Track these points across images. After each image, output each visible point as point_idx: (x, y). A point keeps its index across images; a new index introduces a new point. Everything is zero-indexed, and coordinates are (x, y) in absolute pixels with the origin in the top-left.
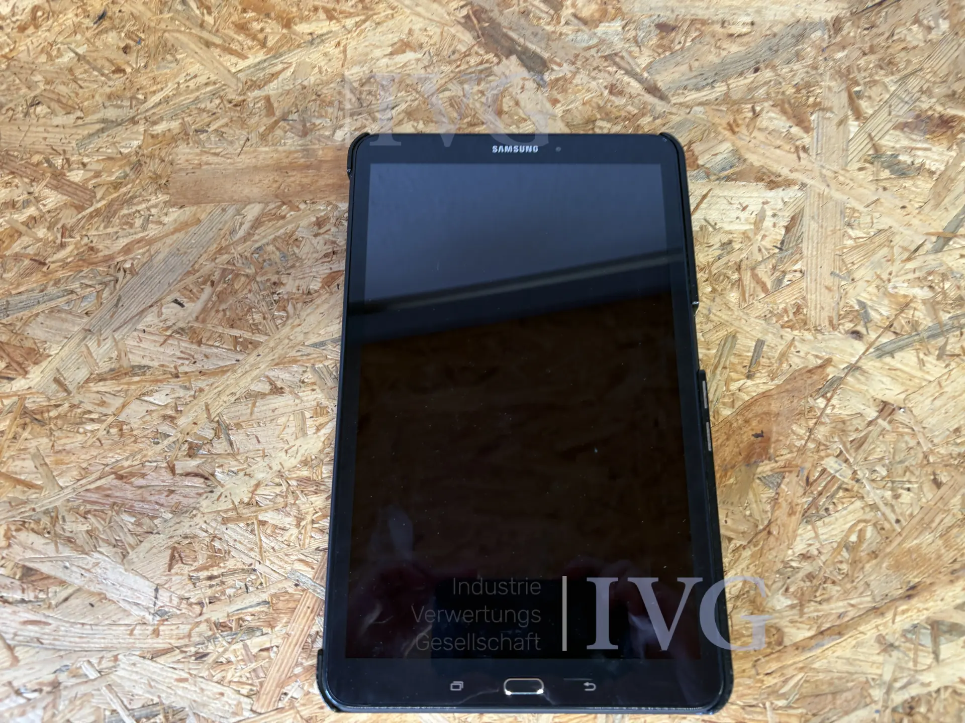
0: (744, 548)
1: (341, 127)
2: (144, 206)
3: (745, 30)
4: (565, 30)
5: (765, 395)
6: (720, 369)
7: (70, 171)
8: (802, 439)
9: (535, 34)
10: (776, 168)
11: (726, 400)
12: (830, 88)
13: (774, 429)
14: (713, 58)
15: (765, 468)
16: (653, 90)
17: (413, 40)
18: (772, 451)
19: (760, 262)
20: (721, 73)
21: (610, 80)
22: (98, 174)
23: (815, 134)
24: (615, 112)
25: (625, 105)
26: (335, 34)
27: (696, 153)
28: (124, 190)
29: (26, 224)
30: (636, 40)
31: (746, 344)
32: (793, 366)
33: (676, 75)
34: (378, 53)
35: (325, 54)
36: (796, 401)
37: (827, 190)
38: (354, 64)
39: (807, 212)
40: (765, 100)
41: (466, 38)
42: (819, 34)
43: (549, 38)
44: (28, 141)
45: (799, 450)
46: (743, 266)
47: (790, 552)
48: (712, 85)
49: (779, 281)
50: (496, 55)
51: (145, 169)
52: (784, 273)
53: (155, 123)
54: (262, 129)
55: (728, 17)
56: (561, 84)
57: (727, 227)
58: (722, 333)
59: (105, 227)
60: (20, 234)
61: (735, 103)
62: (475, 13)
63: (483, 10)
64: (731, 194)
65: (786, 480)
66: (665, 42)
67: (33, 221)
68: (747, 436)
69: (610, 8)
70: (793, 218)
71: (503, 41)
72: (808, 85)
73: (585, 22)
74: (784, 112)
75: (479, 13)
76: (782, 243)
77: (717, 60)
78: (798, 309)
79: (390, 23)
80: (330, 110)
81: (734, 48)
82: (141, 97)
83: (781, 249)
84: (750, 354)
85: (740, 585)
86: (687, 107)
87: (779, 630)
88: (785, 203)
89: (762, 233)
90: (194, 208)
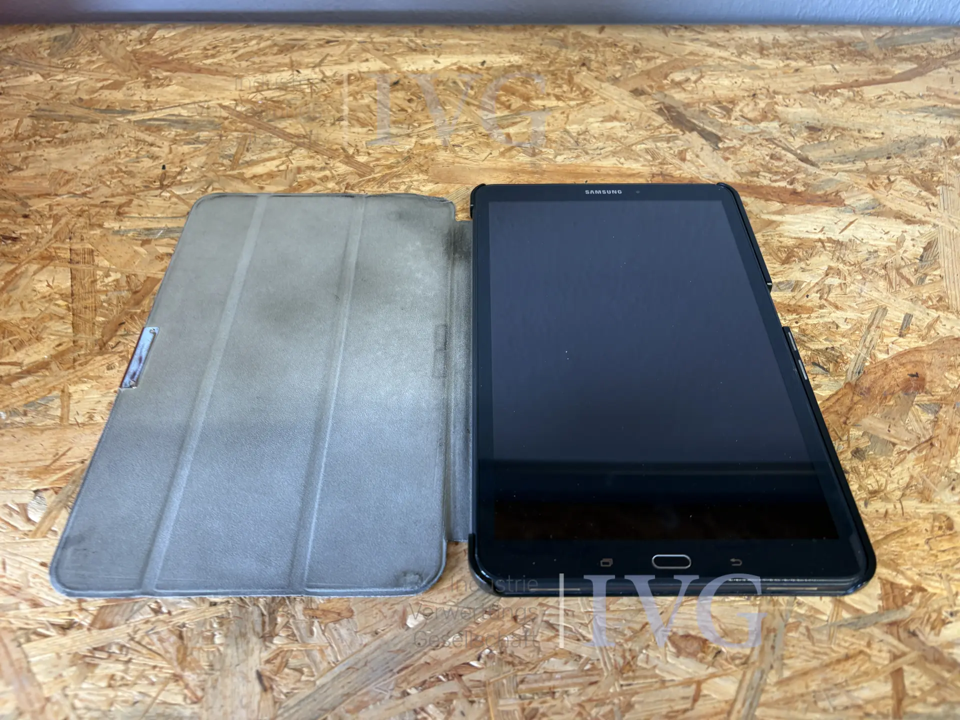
0: (909, 452)
1: (560, 155)
2: (408, 179)
3: (877, 136)
4: (735, 123)
5: (917, 350)
6: (873, 328)
7: (358, 155)
8: (954, 383)
9: (712, 123)
10: (911, 212)
11: (881, 348)
12: (949, 174)
13: (928, 373)
14: (852, 147)
15: (921, 398)
16: (805, 160)
17: (619, 116)
18: (927, 387)
19: (904, 267)
20: (860, 156)
21: (770, 152)
22: (378, 159)
23: (941, 197)
24: (775, 169)
25: (783, 166)
26: (562, 108)
27: (843, 197)
28: (395, 170)
29: (321, 179)
30: (790, 133)
31: (896, 316)
32: (941, 334)
33: (824, 154)
34: (591, 120)
35: (553, 117)
36: (945, 358)
37: (955, 230)
38: (574, 123)
39: (941, 240)
40: (897, 174)
41: (659, 120)
42: (937, 144)
43: (722, 125)
44: (331, 138)
45: (953, 390)
46: (888, 266)
47: (953, 461)
48: (854, 162)
49: (922, 280)
50: (682, 130)
51: (413, 160)
52: (926, 275)
53: (424, 138)
54: (502, 149)
55: (862, 128)
56: (733, 150)
57: (871, 242)
58: (875, 306)
59: (379, 187)
60: (315, 184)
61: (873, 173)
62: (666, 108)
63: (672, 107)
64: (875, 223)
65: (944, 409)
66: (815, 136)
67: (325, 179)
68: (902, 374)
69: (769, 115)
70: (929, 243)
71: (687, 124)
72: (931, 170)
73: (750, 120)
74: (913, 182)
75: (669, 108)
76: (922, 256)
77: (856, 150)
78: (941, 299)
79: (603, 106)
80: (554, 145)
81: (870, 145)
82: (416, 124)
83: (921, 260)
84: (901, 322)
85: (907, 479)
86: (834, 171)
87: (948, 518)
88: (921, 234)
89: (903, 249)
90: (445, 185)
